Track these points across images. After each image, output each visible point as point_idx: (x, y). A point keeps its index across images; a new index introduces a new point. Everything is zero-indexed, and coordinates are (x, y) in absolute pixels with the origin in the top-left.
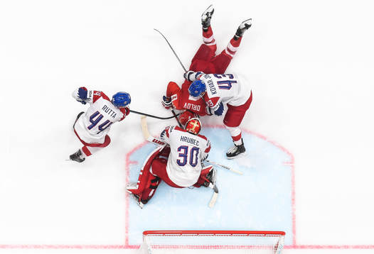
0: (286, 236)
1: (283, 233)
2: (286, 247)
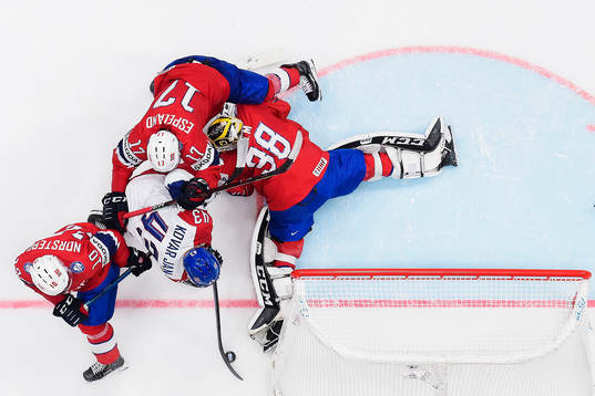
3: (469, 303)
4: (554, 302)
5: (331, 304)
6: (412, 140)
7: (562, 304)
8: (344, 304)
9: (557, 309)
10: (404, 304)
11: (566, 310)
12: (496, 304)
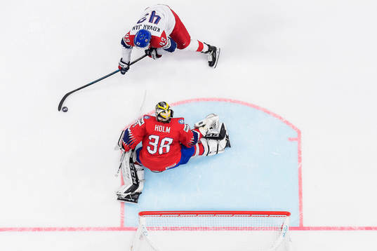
0: (291, 216)
1: (288, 214)
2: (292, 228)
3: (229, 229)
4: (272, 228)
5: (158, 229)
6: (213, 134)
7: (276, 229)
8: (165, 229)
9: (273, 231)
10: (196, 229)
11: (278, 232)
12: (243, 229)
